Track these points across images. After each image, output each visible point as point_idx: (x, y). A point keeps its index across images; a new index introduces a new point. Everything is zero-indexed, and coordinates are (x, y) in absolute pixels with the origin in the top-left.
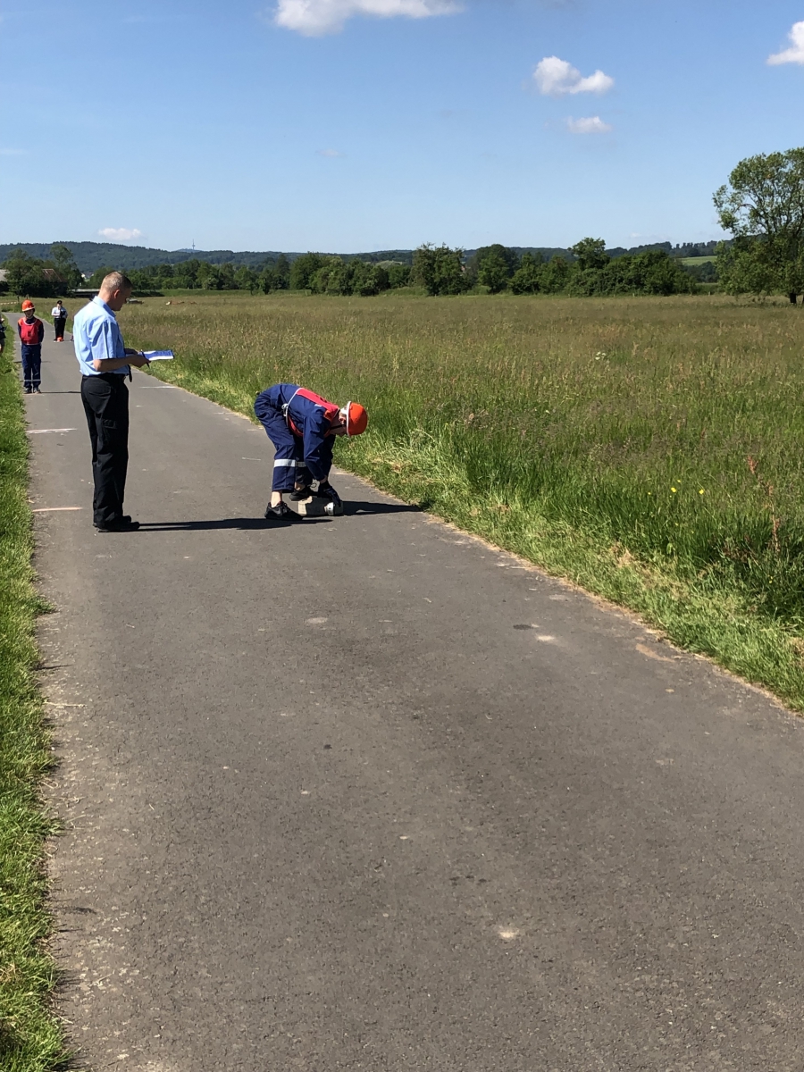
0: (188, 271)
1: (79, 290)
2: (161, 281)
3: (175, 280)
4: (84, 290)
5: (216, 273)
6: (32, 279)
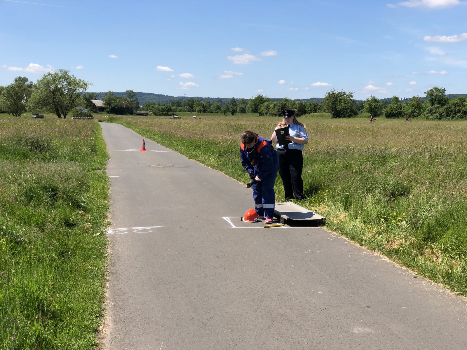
0: (189, 104)
1: (138, 112)
2: (176, 109)
3: (183, 108)
4: (140, 112)
5: (202, 105)
6: (116, 106)
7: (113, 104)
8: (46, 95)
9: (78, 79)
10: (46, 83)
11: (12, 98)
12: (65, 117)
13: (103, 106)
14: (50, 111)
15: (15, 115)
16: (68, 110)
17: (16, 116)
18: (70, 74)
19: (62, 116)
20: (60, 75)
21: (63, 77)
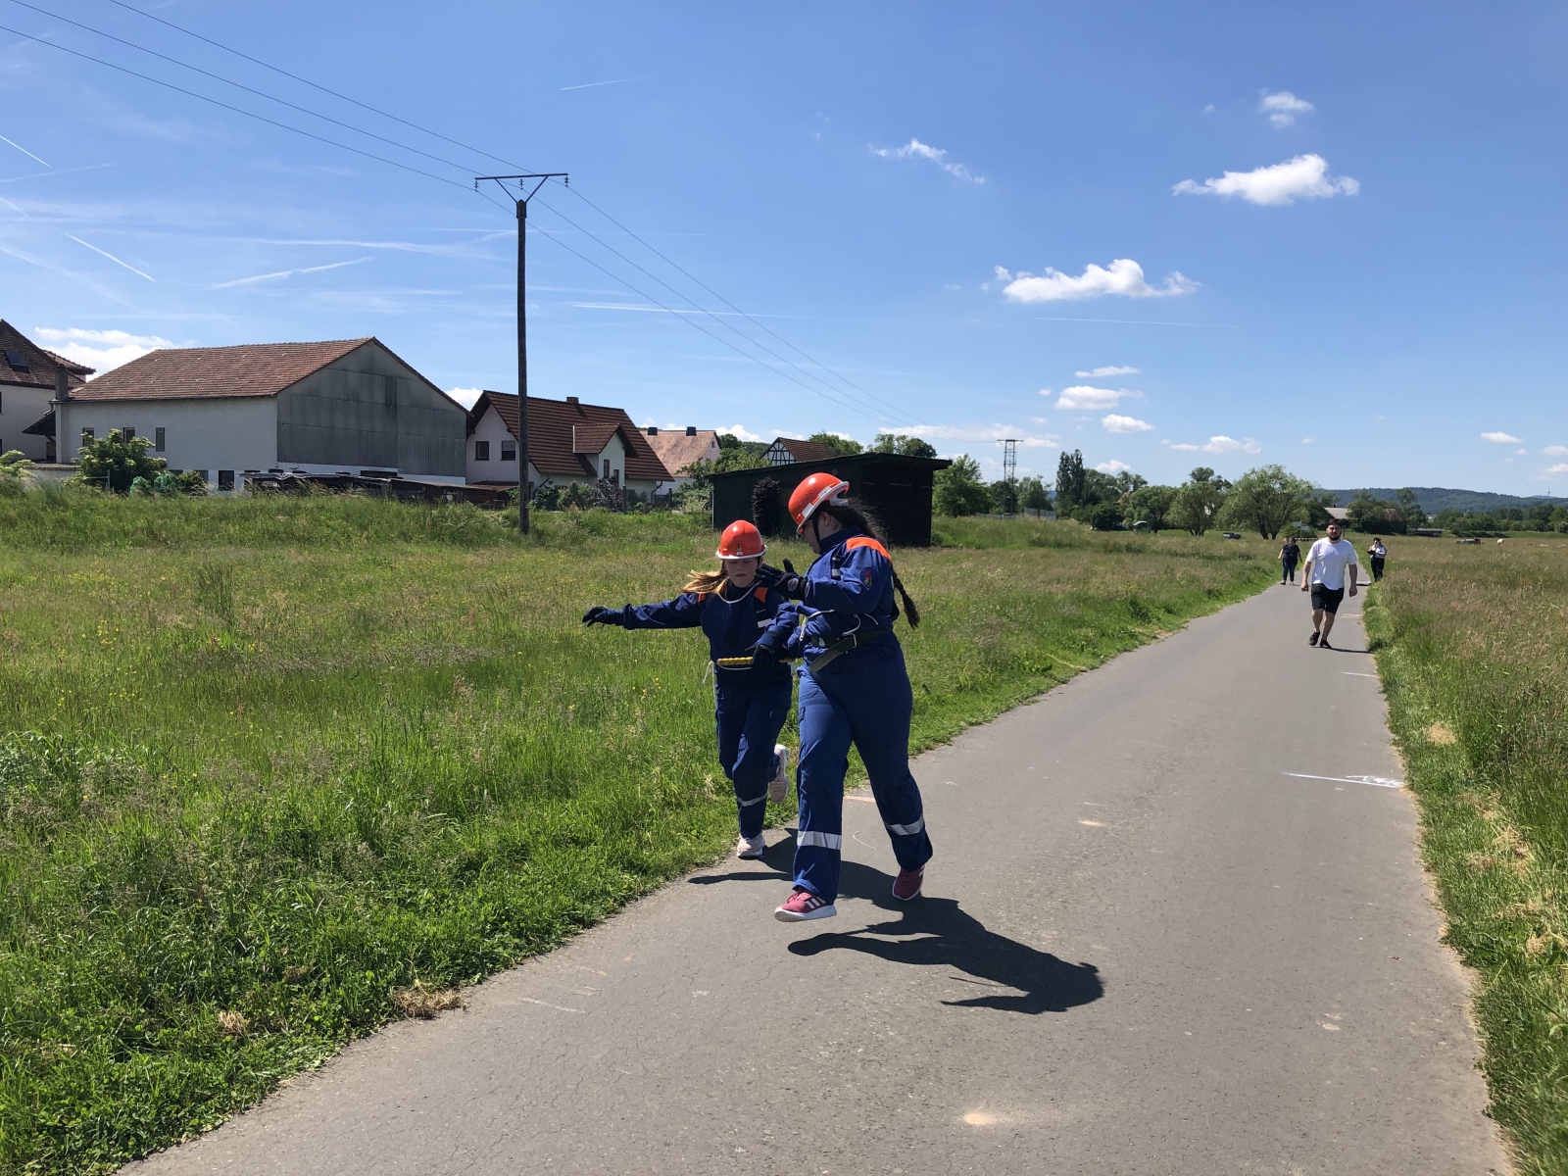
0: (1540, 515)
2: (1508, 524)
3: (1524, 523)
4: (1425, 530)
6: (1373, 518)
7: (1367, 515)
8: (1247, 505)
9: (1298, 479)
10: (1247, 485)
11: (1191, 506)
12: (1274, 538)
13: (1346, 518)
14: (1251, 527)
15: (1194, 531)
16: (1279, 527)
17: (1196, 533)
18: (1286, 471)
19: (1270, 536)
20: (1270, 472)
21: (1275, 477)
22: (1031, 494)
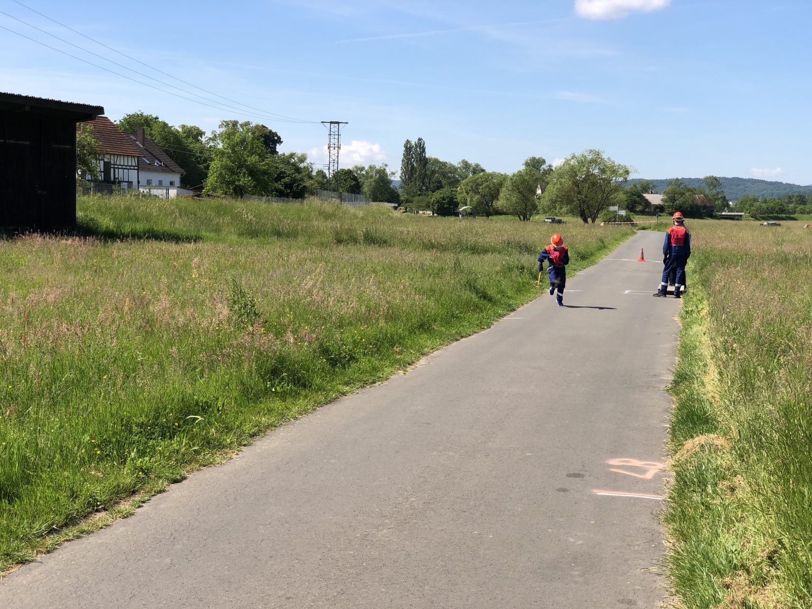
1: (724, 213)
2: (795, 208)
3: (808, 207)
4: (729, 214)
6: (684, 203)
7: (680, 201)
8: (568, 190)
11: (519, 192)
12: (593, 221)
13: (661, 203)
14: (572, 212)
15: (522, 218)
16: (598, 212)
17: (524, 219)
18: (605, 156)
19: (589, 220)
20: (589, 157)
21: (594, 161)
22: (376, 182)
